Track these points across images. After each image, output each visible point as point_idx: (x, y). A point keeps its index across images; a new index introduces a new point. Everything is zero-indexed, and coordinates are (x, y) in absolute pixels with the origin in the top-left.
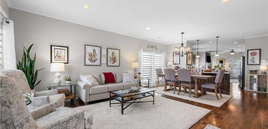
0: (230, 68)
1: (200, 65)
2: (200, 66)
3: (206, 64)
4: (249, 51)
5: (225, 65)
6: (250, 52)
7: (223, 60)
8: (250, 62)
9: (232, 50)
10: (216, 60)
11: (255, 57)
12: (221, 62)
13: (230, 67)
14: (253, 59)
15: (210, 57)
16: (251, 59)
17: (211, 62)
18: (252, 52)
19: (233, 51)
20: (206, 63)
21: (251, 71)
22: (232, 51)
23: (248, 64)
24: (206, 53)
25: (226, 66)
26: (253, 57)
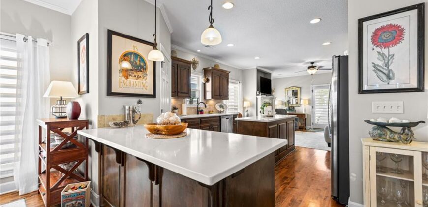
0: (310, 107)
1: (246, 100)
2: (245, 102)
3: (257, 98)
4: (365, 24)
5: (301, 100)
6: (369, 28)
7: (297, 89)
8: (371, 80)
9: (312, 63)
10: (285, 89)
11: (393, 50)
12: (295, 94)
13: (310, 104)
14: (387, 65)
15: (270, 81)
16: (375, 66)
17: (273, 93)
18: (383, 28)
19: (314, 65)
20: (257, 95)
21: (381, 126)
22: (311, 65)
23: (361, 91)
24: (259, 71)
25: (302, 102)
26: (385, 51)
